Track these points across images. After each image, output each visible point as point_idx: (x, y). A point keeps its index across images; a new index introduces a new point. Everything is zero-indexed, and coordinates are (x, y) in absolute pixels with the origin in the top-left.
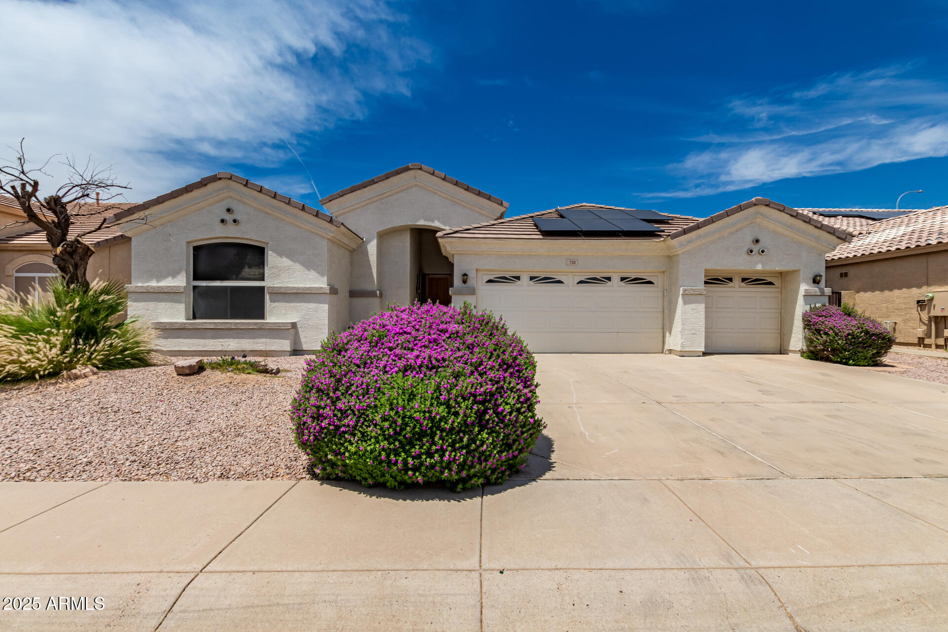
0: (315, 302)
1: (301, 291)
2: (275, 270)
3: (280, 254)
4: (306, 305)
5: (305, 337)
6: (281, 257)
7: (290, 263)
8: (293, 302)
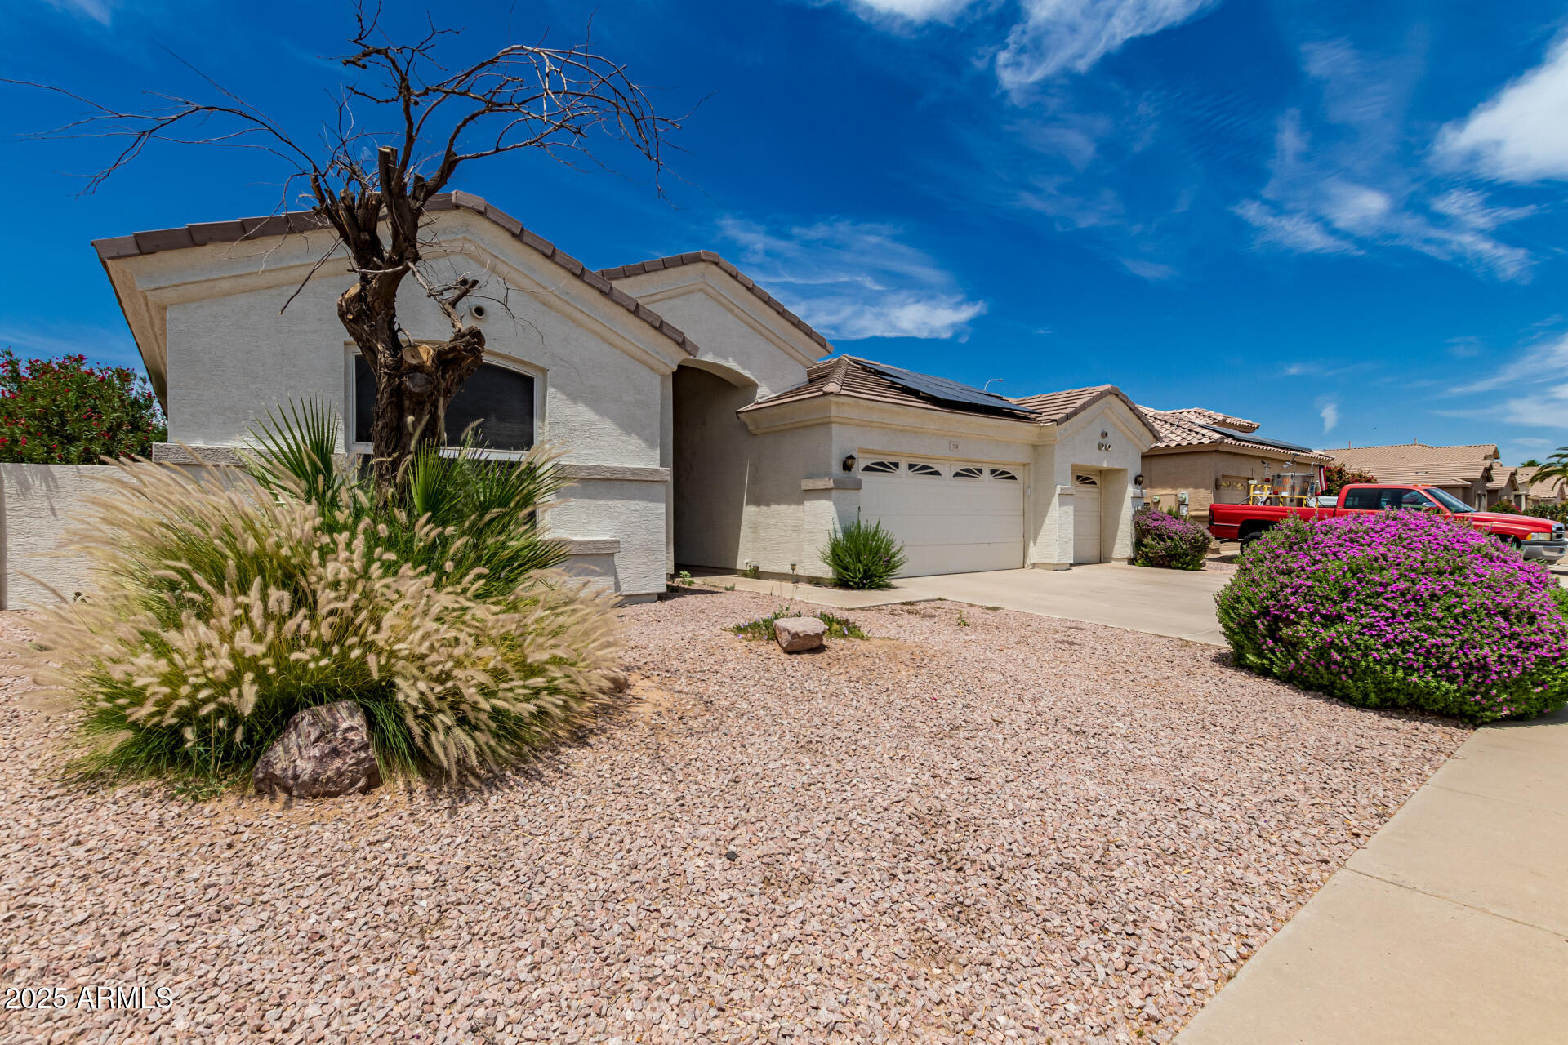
0: (643, 499)
1: (619, 476)
2: (561, 429)
3: (574, 397)
4: (627, 503)
5: (626, 569)
6: (575, 402)
7: (593, 416)
8: (602, 499)
